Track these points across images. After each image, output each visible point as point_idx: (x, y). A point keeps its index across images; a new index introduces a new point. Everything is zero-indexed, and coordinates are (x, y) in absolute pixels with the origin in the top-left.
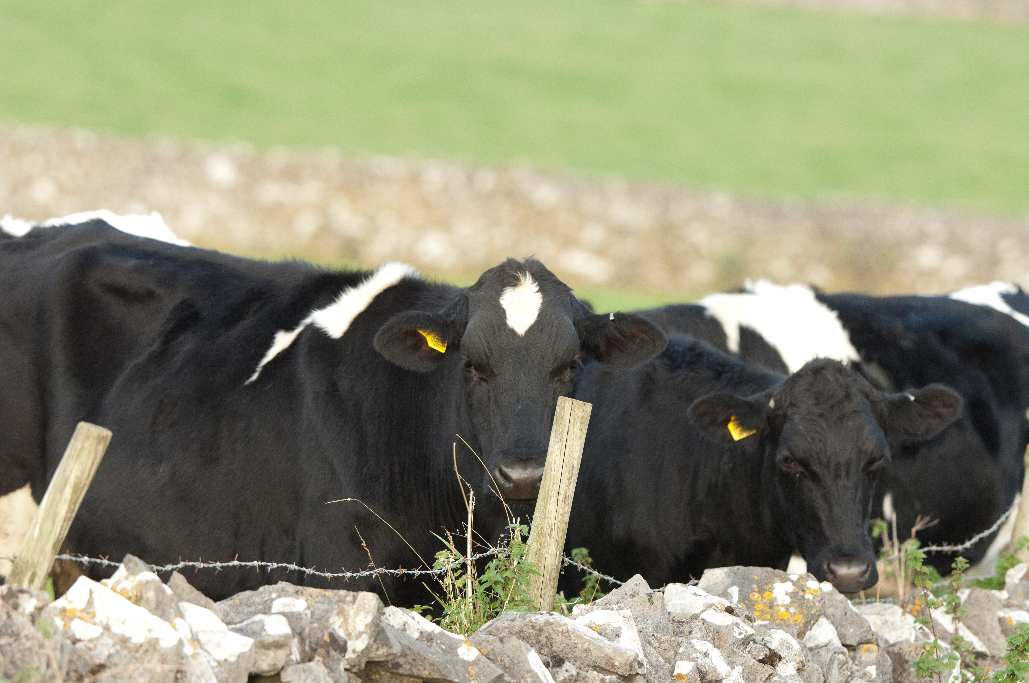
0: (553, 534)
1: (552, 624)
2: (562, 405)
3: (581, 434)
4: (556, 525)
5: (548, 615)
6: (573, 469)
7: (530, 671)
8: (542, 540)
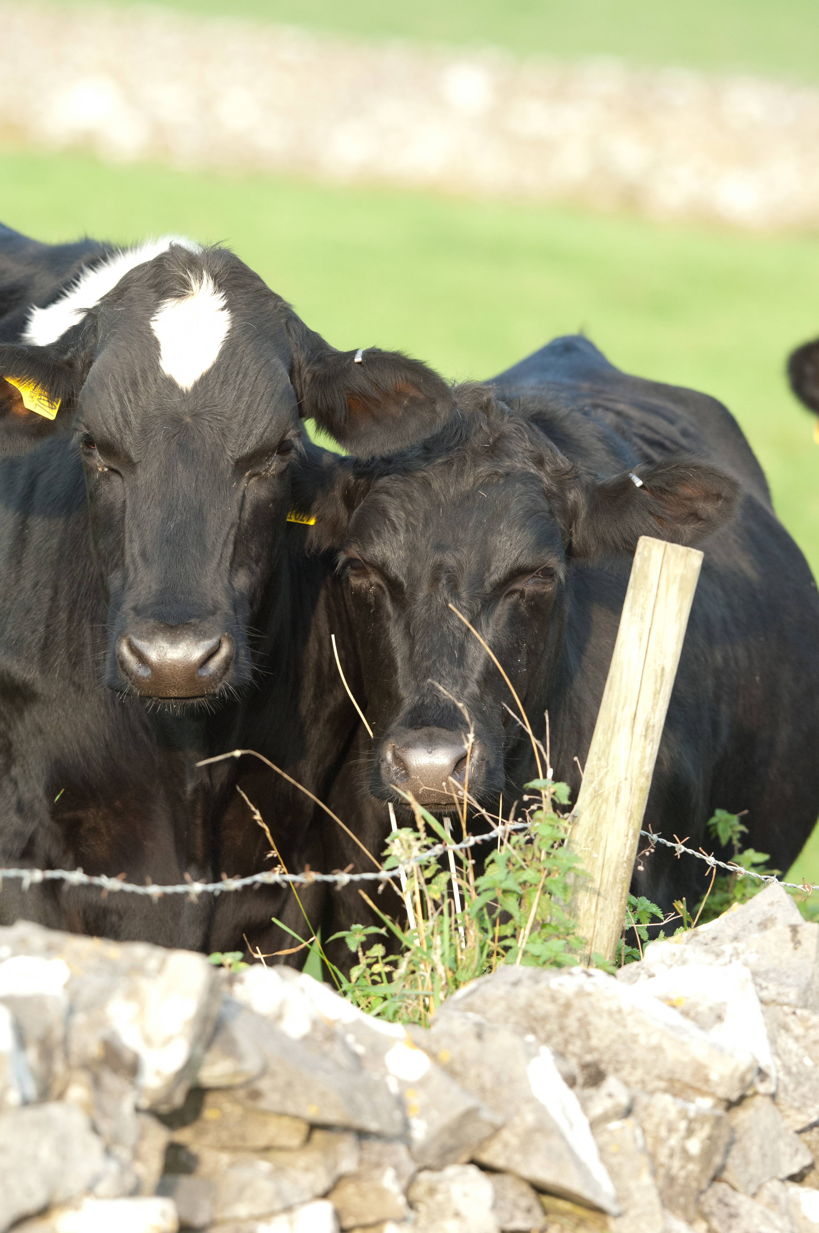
0: (621, 797)
1: (589, 994)
2: (646, 553)
3: (680, 610)
4: (629, 780)
5: (584, 976)
6: (662, 675)
7: (531, 1100)
8: (600, 808)
